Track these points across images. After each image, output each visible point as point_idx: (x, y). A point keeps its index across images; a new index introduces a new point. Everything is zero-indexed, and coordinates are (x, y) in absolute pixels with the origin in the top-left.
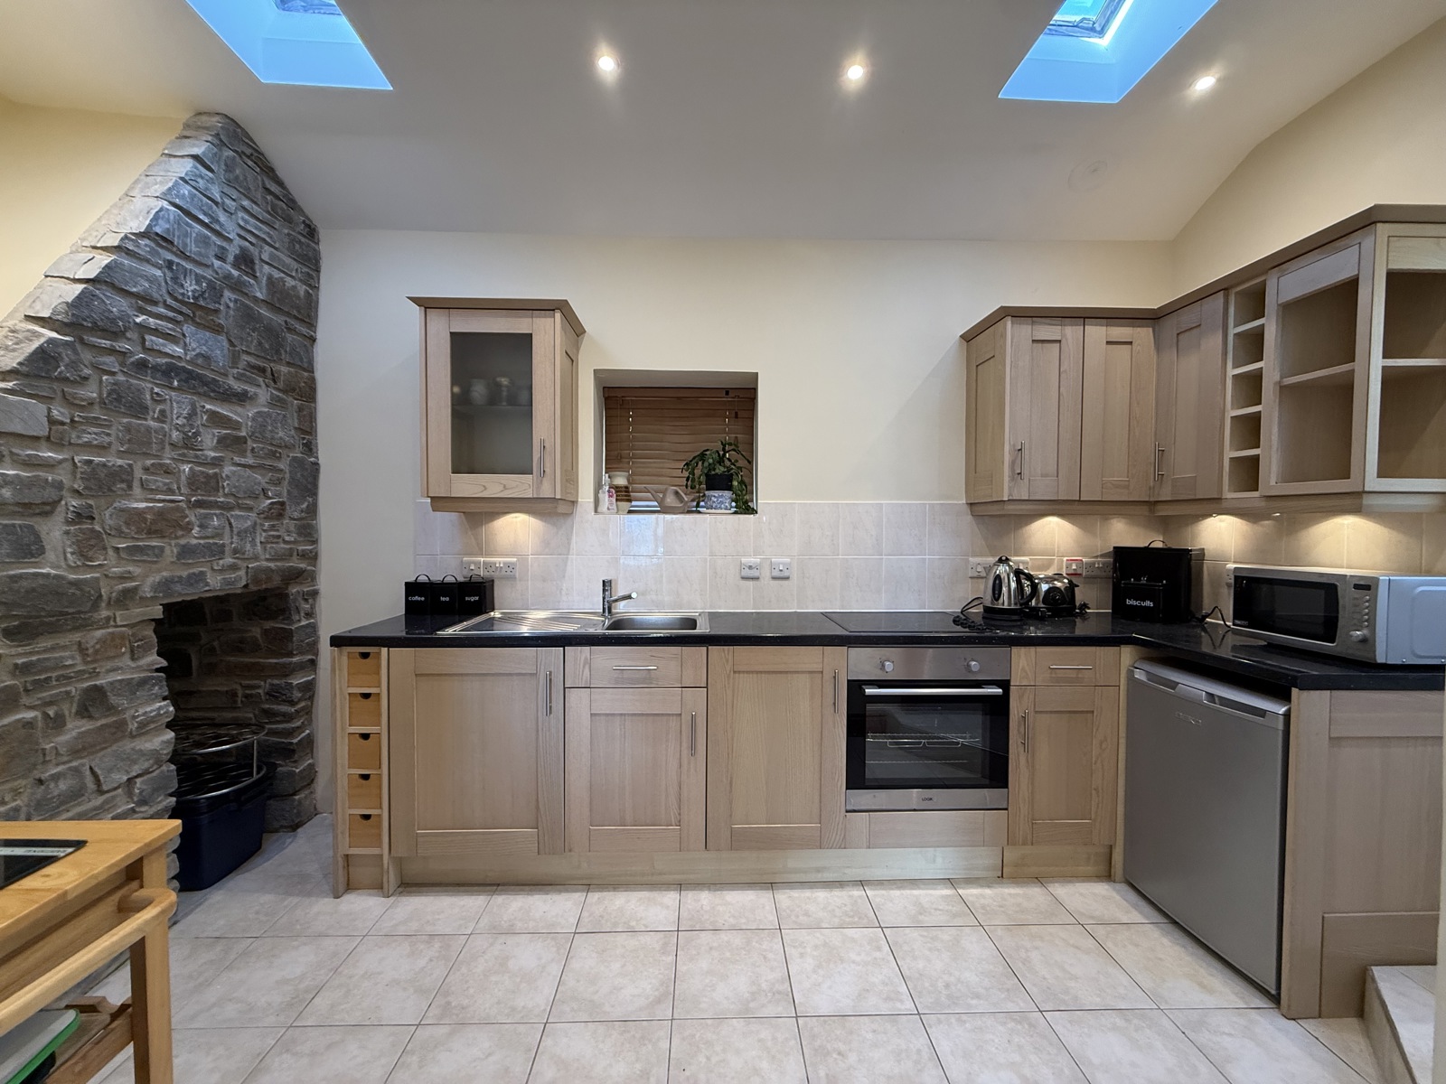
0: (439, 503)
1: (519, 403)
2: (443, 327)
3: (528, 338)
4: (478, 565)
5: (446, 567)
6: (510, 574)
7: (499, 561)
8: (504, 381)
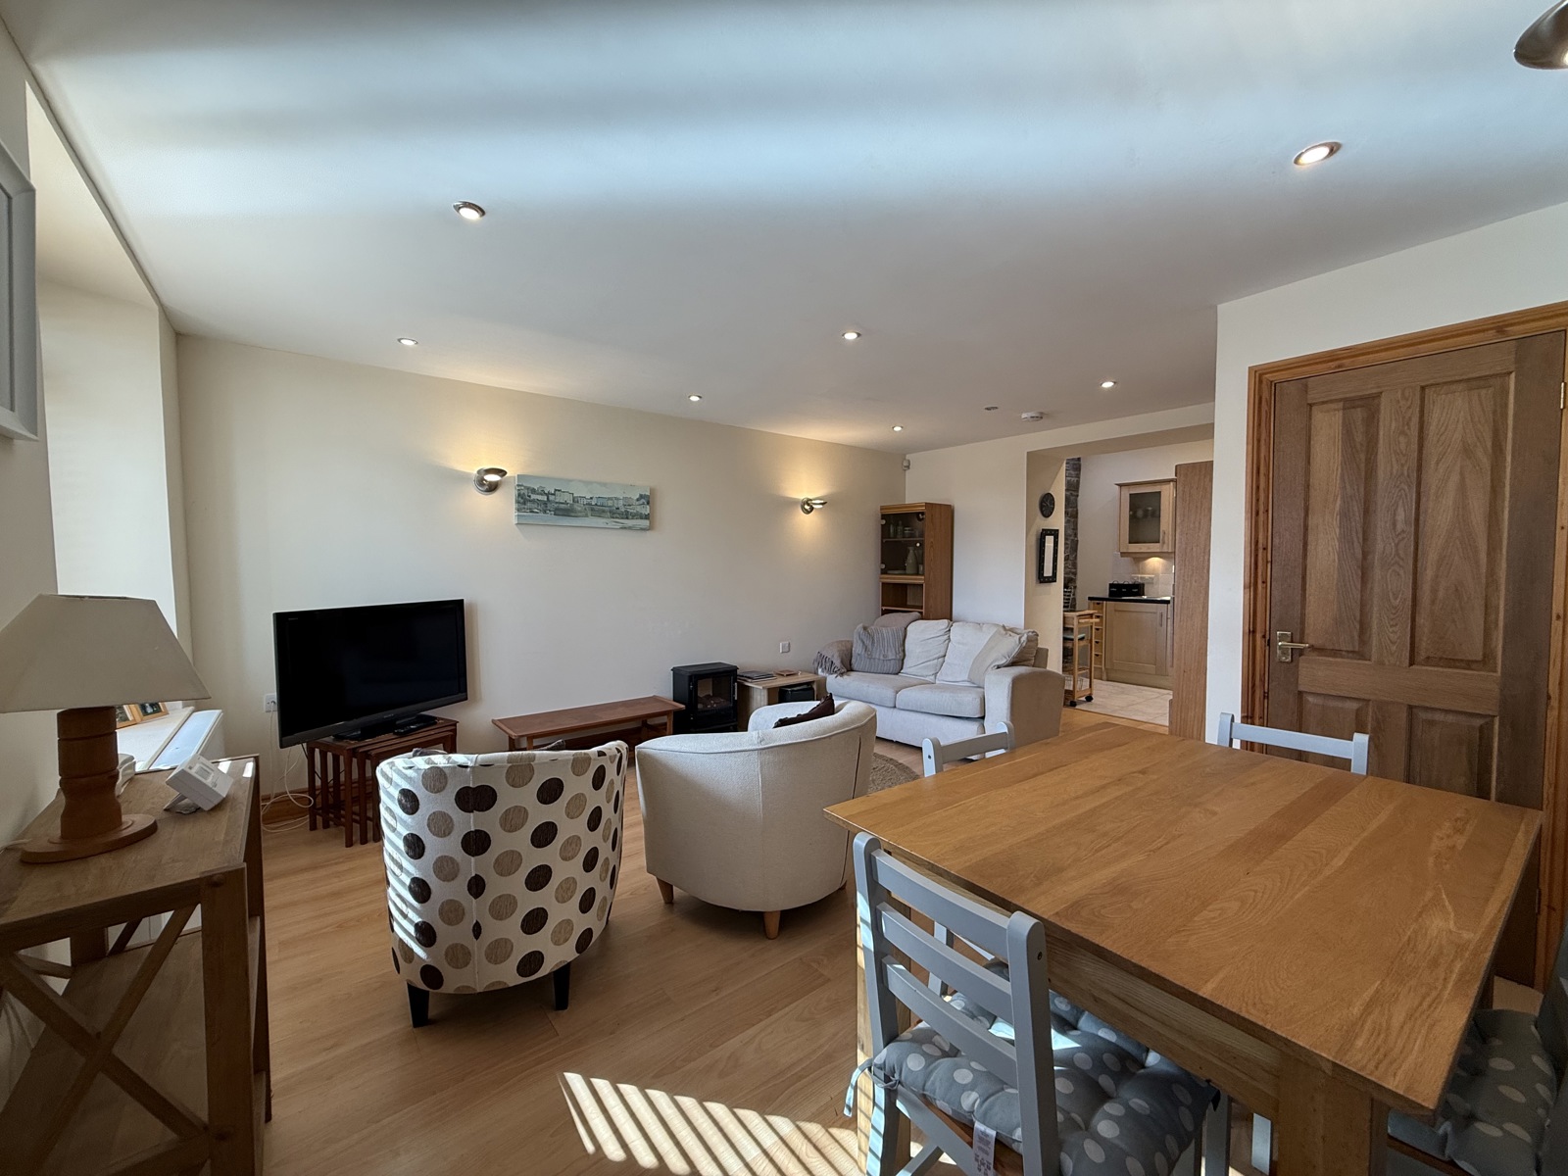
0: (1123, 554)
1: (1156, 515)
2: (1126, 493)
3: (1159, 493)
4: (1138, 578)
5: (1125, 579)
6: (1151, 582)
7: (1147, 576)
8: (1150, 508)
